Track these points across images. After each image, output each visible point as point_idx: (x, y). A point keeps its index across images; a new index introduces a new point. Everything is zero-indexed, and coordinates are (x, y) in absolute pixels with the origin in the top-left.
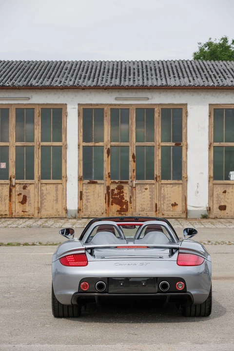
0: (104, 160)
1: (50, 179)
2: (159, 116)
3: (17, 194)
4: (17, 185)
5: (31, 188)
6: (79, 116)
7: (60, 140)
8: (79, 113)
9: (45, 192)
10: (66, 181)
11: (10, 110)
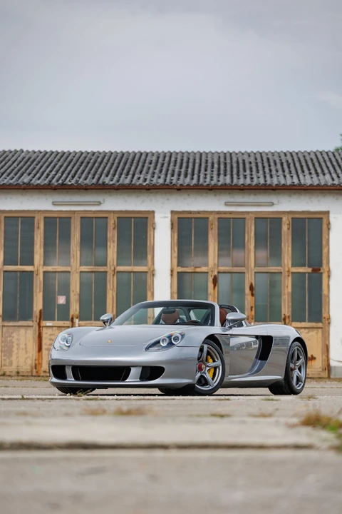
0: (209, 292)
2: (289, 229)
6: (172, 228)
7: (145, 264)
8: (172, 224)
11: (72, 220)
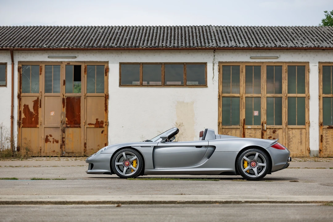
1: (295, 125)
3: (268, 137)
4: (267, 130)
5: (279, 132)
6: (319, 72)
7: (304, 93)
8: (319, 69)
9: (291, 136)
10: (309, 126)
11: (262, 67)
